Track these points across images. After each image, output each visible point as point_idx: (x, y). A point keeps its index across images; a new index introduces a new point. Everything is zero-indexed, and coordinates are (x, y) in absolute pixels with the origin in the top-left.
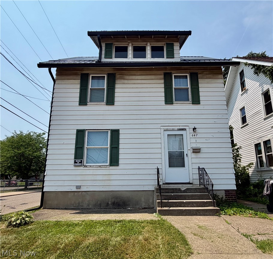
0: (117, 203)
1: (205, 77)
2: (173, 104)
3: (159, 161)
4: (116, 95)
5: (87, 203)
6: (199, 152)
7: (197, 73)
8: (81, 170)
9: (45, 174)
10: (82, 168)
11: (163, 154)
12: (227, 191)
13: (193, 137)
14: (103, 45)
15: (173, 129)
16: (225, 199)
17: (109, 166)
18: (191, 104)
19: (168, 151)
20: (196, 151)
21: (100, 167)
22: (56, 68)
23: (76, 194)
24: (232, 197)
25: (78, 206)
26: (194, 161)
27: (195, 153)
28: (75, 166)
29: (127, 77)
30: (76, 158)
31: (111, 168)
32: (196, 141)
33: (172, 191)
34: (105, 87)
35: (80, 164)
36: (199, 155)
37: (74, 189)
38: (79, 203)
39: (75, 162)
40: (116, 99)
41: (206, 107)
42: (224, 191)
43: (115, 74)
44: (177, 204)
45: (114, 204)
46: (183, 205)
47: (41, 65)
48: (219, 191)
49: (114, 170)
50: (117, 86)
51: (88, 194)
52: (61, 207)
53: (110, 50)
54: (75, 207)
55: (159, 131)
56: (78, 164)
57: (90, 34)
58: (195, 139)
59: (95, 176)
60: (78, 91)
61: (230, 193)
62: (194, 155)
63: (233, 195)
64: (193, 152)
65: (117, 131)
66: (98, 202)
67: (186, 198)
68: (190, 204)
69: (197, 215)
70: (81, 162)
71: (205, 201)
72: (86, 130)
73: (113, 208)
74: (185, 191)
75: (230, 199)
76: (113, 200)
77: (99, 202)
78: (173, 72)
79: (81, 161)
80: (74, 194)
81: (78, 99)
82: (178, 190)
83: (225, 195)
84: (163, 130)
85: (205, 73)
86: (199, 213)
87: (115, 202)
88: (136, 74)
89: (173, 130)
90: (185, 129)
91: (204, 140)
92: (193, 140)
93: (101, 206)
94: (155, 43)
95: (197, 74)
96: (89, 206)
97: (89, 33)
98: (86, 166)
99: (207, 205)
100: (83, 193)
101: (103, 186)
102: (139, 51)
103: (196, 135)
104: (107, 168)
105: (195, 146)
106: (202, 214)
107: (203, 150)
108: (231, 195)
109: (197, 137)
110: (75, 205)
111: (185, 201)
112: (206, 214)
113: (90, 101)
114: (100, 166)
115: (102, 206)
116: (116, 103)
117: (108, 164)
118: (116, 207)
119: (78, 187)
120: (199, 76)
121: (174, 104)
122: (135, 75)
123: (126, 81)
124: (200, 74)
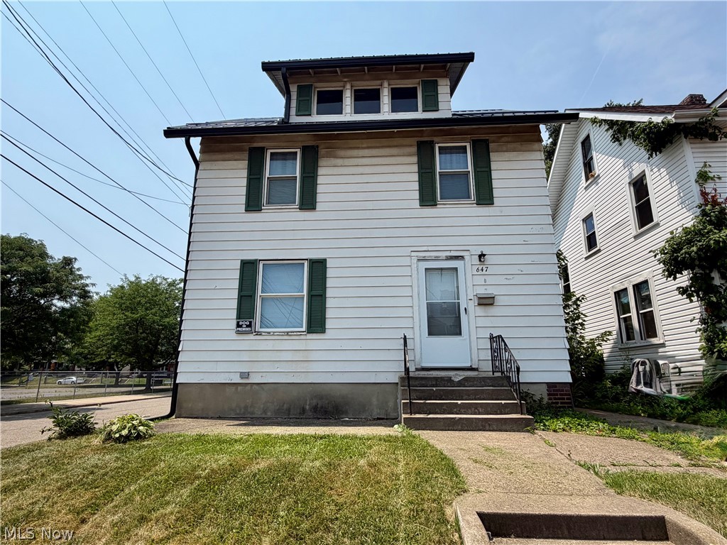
0: (322, 407)
1: (504, 148)
2: (436, 205)
3: (407, 323)
4: (320, 189)
5: (262, 406)
6: (492, 304)
7: (488, 140)
8: (249, 342)
9: (180, 349)
10: (251, 337)
11: (416, 308)
12: (551, 385)
13: (478, 273)
14: (294, 90)
15: (437, 257)
16: (548, 403)
17: (305, 333)
18: (475, 205)
19: (425, 302)
20: (486, 302)
21: (288, 335)
22: (200, 138)
23: (240, 388)
24: (564, 399)
25: (244, 413)
26: (481, 322)
27: (482, 307)
28: (238, 333)
29: (342, 153)
30: (239, 317)
31: (310, 336)
32: (485, 282)
33: (434, 383)
34: (298, 174)
35: (248, 329)
36: (492, 311)
37: (237, 379)
38: (246, 407)
39: (238, 326)
40: (319, 198)
41: (507, 211)
42: (545, 386)
43: (317, 147)
44: (445, 407)
45: (315, 409)
46: (455, 410)
47: (170, 133)
48: (535, 386)
49: (315, 341)
50: (321, 171)
51: (263, 389)
52: (211, 414)
53: (308, 98)
54: (238, 414)
55: (406, 261)
56: (244, 329)
57: (268, 67)
58: (483, 278)
59: (279, 353)
60: (244, 182)
61: (557, 391)
62: (480, 311)
63: (566, 395)
64: (479, 304)
65: (322, 262)
66: (283, 406)
67: (462, 397)
68: (470, 408)
69: (484, 431)
70: (249, 326)
71: (503, 402)
72: (260, 260)
73: (315, 418)
74: (460, 383)
75: (557, 403)
76: (314, 402)
77: (285, 405)
78: (436, 139)
79: (251, 322)
80: (237, 388)
81: (243, 200)
82: (447, 380)
83: (549, 395)
84: (416, 258)
85: (503, 139)
86: (489, 425)
87: (319, 406)
88: (360, 146)
89: (437, 259)
90: (462, 258)
91: (502, 280)
92: (480, 280)
93: (289, 414)
94: (398, 81)
95: (486, 144)
96: (266, 414)
97: (264, 65)
98: (259, 334)
99: (507, 410)
100: (255, 386)
101: (293, 374)
102: (367, 98)
103: (485, 269)
104: (302, 337)
105: (482, 291)
106: (495, 428)
107: (499, 301)
108: (561, 395)
109: (486, 273)
110: (238, 412)
111: (459, 402)
112: (504, 427)
113: (269, 203)
114: (288, 332)
115: (291, 413)
116: (319, 206)
117: (304, 329)
118: (319, 416)
119: (245, 375)
120: (492, 146)
121: (438, 206)
122: (358, 148)
123: (339, 161)
124: (494, 142)
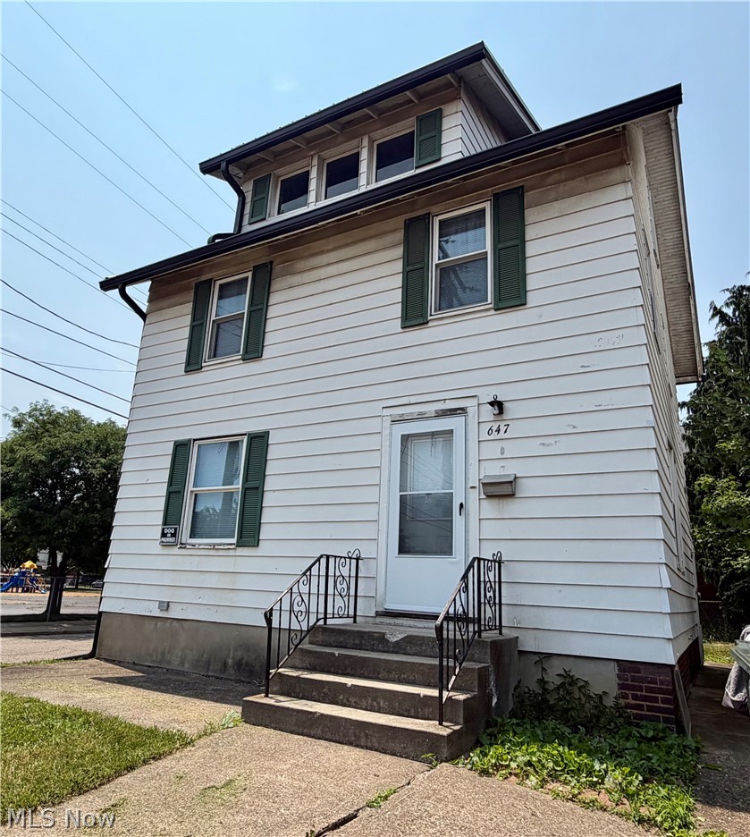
0: (247, 663)
2: (427, 323)
4: (270, 325)
6: (512, 495)
7: (522, 187)
10: (176, 550)
11: (383, 505)
15: (421, 414)
17: (234, 546)
18: (492, 312)
19: (398, 494)
22: (149, 283)
23: (159, 624)
26: (490, 530)
27: (495, 501)
29: (301, 265)
30: (165, 523)
31: (241, 551)
34: (246, 309)
35: (172, 539)
36: (513, 508)
38: (163, 653)
39: (164, 535)
40: (269, 339)
41: (548, 314)
42: (614, 667)
43: (271, 263)
45: (239, 665)
49: (244, 559)
50: (273, 298)
51: (183, 628)
53: (264, 196)
54: (154, 661)
55: (374, 425)
56: (168, 540)
58: (499, 445)
60: (187, 333)
61: (642, 680)
62: (489, 508)
63: (661, 691)
64: (489, 497)
65: (263, 437)
66: (202, 656)
68: (365, 697)
70: (173, 535)
72: (195, 440)
73: (237, 681)
74: (398, 648)
76: (239, 653)
77: (205, 655)
78: (434, 209)
79: (176, 529)
80: (156, 625)
82: (378, 639)
83: (621, 687)
84: (389, 419)
87: (244, 662)
89: (421, 417)
90: (463, 410)
91: (534, 447)
92: (491, 450)
93: (208, 670)
94: (385, 130)
95: (519, 192)
99: (427, 711)
100: (175, 623)
101: (217, 608)
102: (343, 171)
103: (503, 429)
104: (231, 553)
107: (525, 488)
108: (650, 690)
109: (506, 436)
111: (350, 681)
113: (211, 356)
114: (214, 546)
115: (211, 668)
116: (267, 352)
117: (234, 541)
118: (243, 679)
120: (529, 196)
123: (296, 279)
